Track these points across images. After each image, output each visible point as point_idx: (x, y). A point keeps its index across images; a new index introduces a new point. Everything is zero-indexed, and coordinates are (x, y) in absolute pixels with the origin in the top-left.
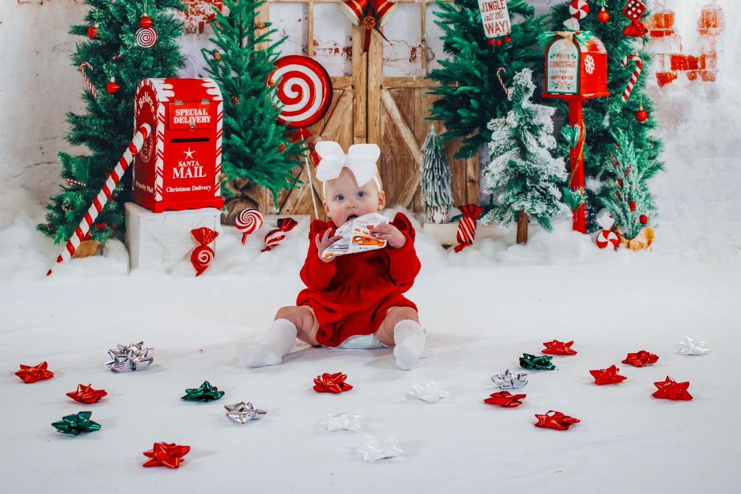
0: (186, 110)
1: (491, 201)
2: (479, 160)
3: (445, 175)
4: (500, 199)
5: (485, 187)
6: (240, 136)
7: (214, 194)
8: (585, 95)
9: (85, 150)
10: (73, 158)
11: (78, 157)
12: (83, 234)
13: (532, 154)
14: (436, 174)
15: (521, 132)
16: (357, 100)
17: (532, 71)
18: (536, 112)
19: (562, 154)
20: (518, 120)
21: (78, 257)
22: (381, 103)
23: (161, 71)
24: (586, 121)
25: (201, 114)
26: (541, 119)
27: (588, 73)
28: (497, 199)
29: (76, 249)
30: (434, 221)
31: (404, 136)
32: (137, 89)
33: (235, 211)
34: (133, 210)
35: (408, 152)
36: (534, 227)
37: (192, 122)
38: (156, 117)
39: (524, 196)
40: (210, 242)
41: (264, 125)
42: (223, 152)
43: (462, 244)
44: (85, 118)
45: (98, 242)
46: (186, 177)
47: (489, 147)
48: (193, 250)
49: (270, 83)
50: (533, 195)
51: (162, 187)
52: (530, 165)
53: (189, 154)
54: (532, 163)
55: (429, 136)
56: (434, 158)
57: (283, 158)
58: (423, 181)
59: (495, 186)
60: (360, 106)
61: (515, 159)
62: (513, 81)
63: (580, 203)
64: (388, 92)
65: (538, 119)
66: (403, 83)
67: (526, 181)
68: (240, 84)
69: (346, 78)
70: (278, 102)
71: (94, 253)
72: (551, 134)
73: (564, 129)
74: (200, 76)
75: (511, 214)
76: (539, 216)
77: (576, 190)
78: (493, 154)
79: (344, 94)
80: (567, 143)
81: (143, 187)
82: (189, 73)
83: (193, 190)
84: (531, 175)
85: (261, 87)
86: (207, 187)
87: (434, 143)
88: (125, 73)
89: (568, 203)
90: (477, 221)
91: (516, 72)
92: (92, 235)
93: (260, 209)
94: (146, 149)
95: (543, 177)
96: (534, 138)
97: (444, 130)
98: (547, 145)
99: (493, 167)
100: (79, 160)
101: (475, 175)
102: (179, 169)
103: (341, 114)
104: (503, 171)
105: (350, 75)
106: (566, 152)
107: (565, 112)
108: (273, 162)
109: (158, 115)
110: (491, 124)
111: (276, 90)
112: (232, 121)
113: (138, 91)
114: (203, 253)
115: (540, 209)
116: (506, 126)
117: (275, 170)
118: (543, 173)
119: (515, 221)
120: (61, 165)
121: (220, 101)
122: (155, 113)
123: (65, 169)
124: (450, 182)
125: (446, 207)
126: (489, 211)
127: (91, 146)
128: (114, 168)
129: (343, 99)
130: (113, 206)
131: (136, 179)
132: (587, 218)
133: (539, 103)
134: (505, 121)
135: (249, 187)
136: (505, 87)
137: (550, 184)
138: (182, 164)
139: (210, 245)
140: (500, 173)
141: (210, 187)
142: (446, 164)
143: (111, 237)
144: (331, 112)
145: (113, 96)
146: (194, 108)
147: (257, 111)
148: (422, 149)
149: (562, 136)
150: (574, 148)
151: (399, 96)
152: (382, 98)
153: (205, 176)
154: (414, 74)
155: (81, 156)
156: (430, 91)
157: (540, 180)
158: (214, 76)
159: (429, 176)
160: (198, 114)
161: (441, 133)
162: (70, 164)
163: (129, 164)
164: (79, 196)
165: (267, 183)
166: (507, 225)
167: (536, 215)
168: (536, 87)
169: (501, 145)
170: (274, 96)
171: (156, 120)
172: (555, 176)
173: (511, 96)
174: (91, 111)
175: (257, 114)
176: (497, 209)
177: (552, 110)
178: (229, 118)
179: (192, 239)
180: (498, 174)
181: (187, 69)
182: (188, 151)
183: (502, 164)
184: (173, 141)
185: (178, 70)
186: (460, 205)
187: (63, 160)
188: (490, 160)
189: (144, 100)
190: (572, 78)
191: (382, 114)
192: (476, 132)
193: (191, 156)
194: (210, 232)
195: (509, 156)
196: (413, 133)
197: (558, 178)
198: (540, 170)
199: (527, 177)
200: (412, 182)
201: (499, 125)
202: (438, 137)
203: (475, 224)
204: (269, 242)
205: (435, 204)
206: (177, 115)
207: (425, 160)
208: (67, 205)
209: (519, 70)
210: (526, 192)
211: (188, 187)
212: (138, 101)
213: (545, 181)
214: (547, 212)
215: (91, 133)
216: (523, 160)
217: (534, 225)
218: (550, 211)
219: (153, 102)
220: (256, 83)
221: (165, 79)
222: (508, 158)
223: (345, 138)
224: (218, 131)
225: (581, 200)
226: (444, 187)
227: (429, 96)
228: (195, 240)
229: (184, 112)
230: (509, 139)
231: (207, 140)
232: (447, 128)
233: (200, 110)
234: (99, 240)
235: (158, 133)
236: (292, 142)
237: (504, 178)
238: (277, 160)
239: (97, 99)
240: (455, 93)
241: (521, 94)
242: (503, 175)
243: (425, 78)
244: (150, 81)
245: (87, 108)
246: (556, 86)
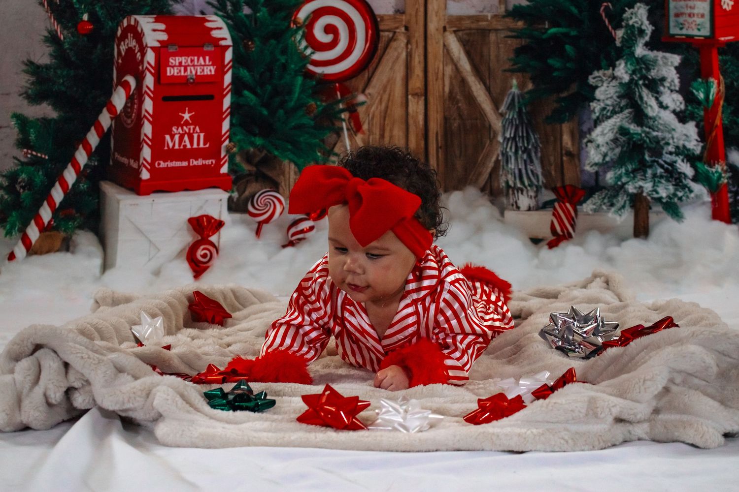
0: (183, 58)
1: (597, 180)
2: (579, 125)
3: (533, 145)
4: (610, 177)
5: (587, 162)
6: (254, 92)
7: (219, 171)
8: (723, 39)
9: (46, 110)
10: (31, 121)
11: (38, 119)
12: (43, 223)
13: (651, 118)
14: (520, 144)
15: (634, 89)
16: (411, 45)
17: (647, 8)
18: (655, 61)
19: (692, 117)
20: (630, 72)
21: (36, 253)
22: (445, 50)
23: (151, 6)
24: (725, 73)
25: (203, 63)
26: (662, 70)
27: (725, 10)
28: (605, 177)
29: (33, 242)
30: (518, 208)
31: (475, 94)
32: (117, 30)
33: (247, 193)
34: (110, 190)
35: (482, 114)
36: (656, 215)
37: (191, 72)
38: (143, 67)
39: (642, 173)
40: (213, 233)
41: (287, 78)
42: (231, 114)
43: (557, 239)
44: (47, 67)
45: (63, 234)
46: (182, 147)
47: (592, 108)
48: (190, 245)
49: (295, 23)
50: (654, 172)
51: (149, 160)
52: (648, 133)
53: (187, 116)
54: (651, 130)
55: (511, 93)
56: (517, 122)
57: (312, 123)
58: (503, 154)
59: (601, 161)
60: (417, 54)
61: (627, 124)
62: (622, 20)
63: (720, 182)
64: (453, 35)
65: (658, 71)
66: (472, 23)
67: (644, 154)
68: (256, 24)
69: (398, 17)
70: (306, 48)
71: (57, 248)
72: (677, 92)
73: (695, 84)
74: (202, 13)
75: (625, 198)
76: (664, 201)
77: (714, 165)
78: (598, 118)
79: (395, 38)
80: (698, 102)
81: (124, 160)
82: (188, 9)
83: (191, 164)
84: (651, 145)
85: (284, 28)
86: (210, 161)
87: (516, 104)
88: (102, 8)
89: (705, 184)
90: (578, 207)
91: (627, 9)
92: (55, 224)
93: (281, 190)
94: (129, 110)
95: (668, 149)
96: (653, 96)
97: (530, 86)
98: (672, 106)
99: (597, 135)
100: (40, 124)
101: (573, 145)
102: (172, 137)
103: (390, 64)
104: (612, 140)
105: (403, 13)
106: (698, 114)
107: (694, 62)
108: (299, 127)
109: (146, 65)
110: (594, 78)
111: (304, 32)
112: (244, 73)
113: (119, 32)
114: (204, 249)
115: (665, 191)
116: (614, 81)
117: (302, 139)
118: (668, 144)
119: (631, 207)
120: (16, 130)
121: (227, 47)
122: (142, 61)
123: (21, 136)
124: (539, 154)
125: (535, 189)
126: (594, 194)
127: (55, 106)
128: (85, 134)
129: (394, 44)
130: (83, 186)
131: (114, 150)
132: (730, 204)
133: (658, 50)
134: (613, 74)
135: (268, 161)
136: (612, 28)
137: (677, 158)
138: (177, 129)
139: (213, 239)
140: (607, 143)
141: (214, 162)
142: (534, 132)
143: (80, 227)
144: (377, 60)
145: (85, 39)
146: (194, 56)
147: (278, 60)
148: (500, 111)
149: (692, 94)
150: (710, 108)
151: (469, 40)
152: (446, 44)
153: (207, 146)
154: (489, 12)
155: (42, 118)
156: (510, 34)
157: (664, 152)
158: (221, 13)
159: (511, 148)
160: (199, 64)
161: (526, 90)
162: (27, 129)
163: (106, 129)
164: (39, 171)
165: (291, 156)
166: (620, 212)
167: (659, 200)
168: (653, 28)
169: (608, 105)
170: (301, 39)
171: (143, 72)
172: (684, 146)
173: (620, 40)
174: (55, 57)
175: (278, 63)
176: (605, 192)
177: (676, 59)
178: (241, 69)
179: (188, 230)
180: (605, 145)
181: (184, 4)
182: (184, 113)
183: (610, 130)
184: (165, 99)
185: (171, 5)
186: (553, 186)
187: (19, 124)
188: (593, 125)
189: (128, 44)
190: (703, 16)
191: (446, 65)
192: (574, 88)
193: (189, 119)
194: (213, 221)
195: (618, 120)
196: (488, 89)
197: (688, 150)
198: (663, 139)
199: (645, 148)
200: (488, 156)
201: (604, 78)
202: (521, 96)
203: (576, 211)
204: (293, 235)
205: (519, 185)
206: (170, 64)
207: (504, 126)
208: (24, 184)
209: (631, 6)
210: (644, 168)
211: (185, 161)
212: (118, 46)
213: (671, 153)
214: (675, 195)
215: (55, 88)
216: (638, 126)
217: (658, 213)
218: (680, 194)
219: (139, 46)
220: (276, 22)
221: (155, 16)
222: (618, 124)
223: (396, 94)
224: (225, 86)
225: (722, 179)
226: (532, 161)
227: (509, 41)
228: (193, 232)
229: (180, 60)
230: (618, 97)
231: (211, 97)
232: (533, 83)
233: (201, 59)
234: (65, 231)
235: (145, 89)
236: (325, 101)
237: (612, 149)
238: (304, 124)
239: (65, 42)
240: (544, 36)
241: (633, 38)
242: (611, 147)
243: (504, 17)
244: (135, 19)
245: (51, 55)
246: (681, 26)
